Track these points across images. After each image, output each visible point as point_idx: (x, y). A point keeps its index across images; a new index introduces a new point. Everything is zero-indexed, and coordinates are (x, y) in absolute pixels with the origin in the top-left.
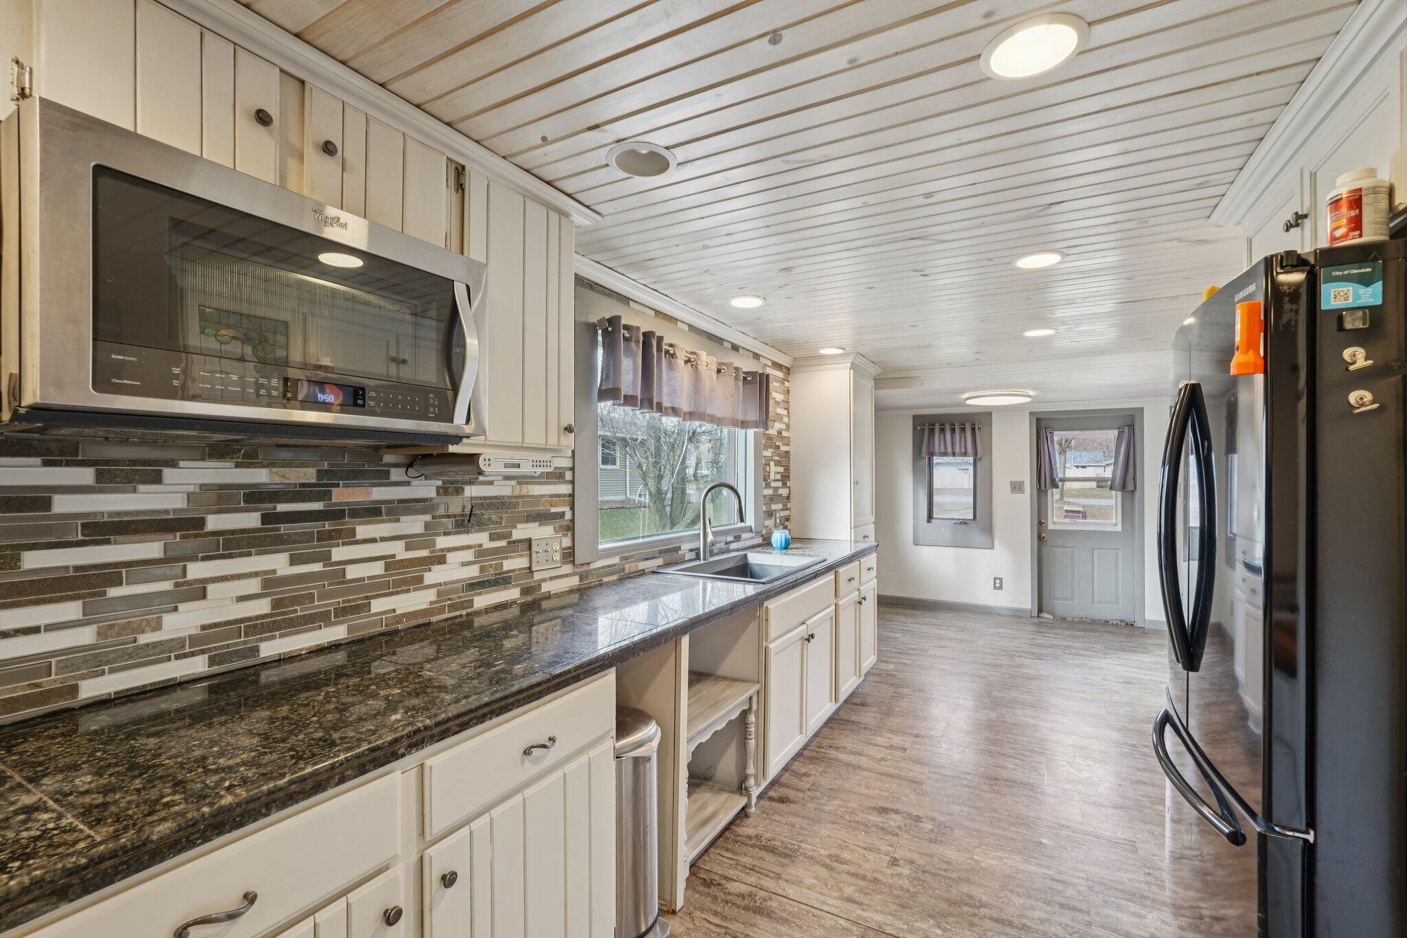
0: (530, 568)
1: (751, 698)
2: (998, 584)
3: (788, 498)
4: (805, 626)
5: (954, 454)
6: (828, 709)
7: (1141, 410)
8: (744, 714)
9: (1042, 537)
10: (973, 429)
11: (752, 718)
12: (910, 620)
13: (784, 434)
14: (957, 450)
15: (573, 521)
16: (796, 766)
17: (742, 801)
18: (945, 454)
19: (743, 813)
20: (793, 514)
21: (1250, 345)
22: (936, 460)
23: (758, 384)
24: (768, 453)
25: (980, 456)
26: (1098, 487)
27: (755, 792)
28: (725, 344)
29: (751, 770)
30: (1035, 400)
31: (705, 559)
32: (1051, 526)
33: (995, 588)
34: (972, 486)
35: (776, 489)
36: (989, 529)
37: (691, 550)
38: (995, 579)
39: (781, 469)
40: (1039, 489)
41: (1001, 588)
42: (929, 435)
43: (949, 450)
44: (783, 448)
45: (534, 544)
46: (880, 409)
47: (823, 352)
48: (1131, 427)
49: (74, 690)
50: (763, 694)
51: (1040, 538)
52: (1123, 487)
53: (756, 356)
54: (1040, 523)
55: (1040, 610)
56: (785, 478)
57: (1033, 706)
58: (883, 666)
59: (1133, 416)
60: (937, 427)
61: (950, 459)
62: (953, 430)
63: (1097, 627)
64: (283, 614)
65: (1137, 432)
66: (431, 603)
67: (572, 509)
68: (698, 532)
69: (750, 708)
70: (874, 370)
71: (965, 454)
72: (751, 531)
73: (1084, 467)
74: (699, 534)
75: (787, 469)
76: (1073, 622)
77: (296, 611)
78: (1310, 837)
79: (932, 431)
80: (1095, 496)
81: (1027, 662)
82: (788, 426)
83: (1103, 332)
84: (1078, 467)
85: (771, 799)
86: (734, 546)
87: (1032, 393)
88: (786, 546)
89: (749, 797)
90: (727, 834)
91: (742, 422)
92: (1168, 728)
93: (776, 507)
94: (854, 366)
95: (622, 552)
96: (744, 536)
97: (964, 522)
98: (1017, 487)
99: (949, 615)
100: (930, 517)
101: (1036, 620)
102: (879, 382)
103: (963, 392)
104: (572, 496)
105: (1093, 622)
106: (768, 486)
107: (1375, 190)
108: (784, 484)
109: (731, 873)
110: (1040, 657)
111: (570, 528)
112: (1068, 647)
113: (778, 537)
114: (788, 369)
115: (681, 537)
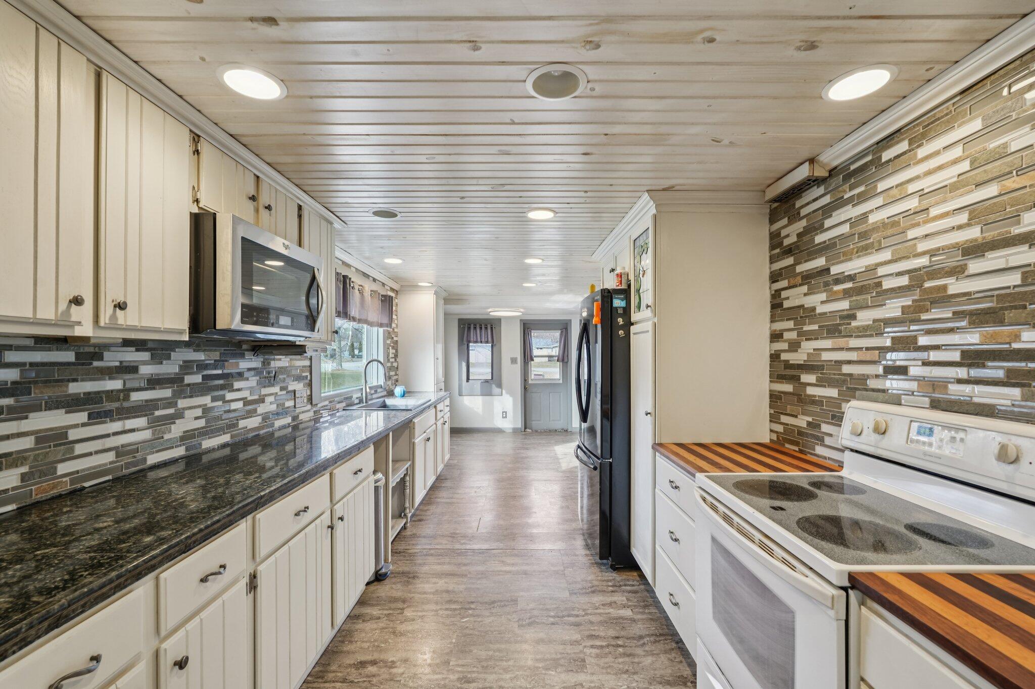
0: (295, 406)
1: (407, 469)
2: (505, 415)
3: (397, 368)
4: (425, 434)
5: (481, 342)
6: (433, 478)
7: (571, 320)
8: (405, 475)
9: (526, 387)
10: (492, 328)
11: (408, 478)
12: (459, 439)
13: (396, 330)
14: (483, 340)
15: (311, 380)
16: (421, 507)
17: (404, 521)
18: (476, 342)
19: (404, 528)
20: (400, 378)
21: (597, 315)
22: (471, 344)
23: (387, 302)
24: (388, 342)
25: (494, 344)
26: (549, 361)
27: (409, 515)
28: (370, 278)
29: (407, 505)
30: (523, 314)
31: (366, 402)
32: (530, 382)
33: (503, 417)
34: (490, 361)
35: (392, 362)
36: (500, 386)
37: (357, 398)
38: (503, 412)
39: (394, 351)
40: (525, 362)
41: (506, 417)
42: (468, 332)
43: (479, 340)
44: (395, 339)
45: (297, 393)
46: (446, 314)
47: (420, 284)
48: (566, 329)
49: (145, 460)
50: (413, 466)
51: (525, 388)
52: (563, 360)
53: (383, 284)
54: (525, 380)
55: (525, 428)
56: (396, 356)
57: (526, 469)
58: (451, 462)
59: (567, 324)
60: (472, 326)
61: (480, 344)
62: (481, 328)
63: (551, 433)
64: (209, 427)
65: (569, 331)
66: (260, 424)
67: (311, 374)
68: (361, 387)
69: (407, 473)
70: (444, 294)
71: (487, 342)
72: (381, 387)
73: (541, 349)
74: (362, 389)
75: (397, 351)
76: (541, 432)
77: (213, 426)
78: (611, 460)
79: (469, 328)
80: (547, 366)
81: (522, 451)
82: (397, 325)
83: (555, 286)
84: (538, 348)
85: (414, 521)
86: (374, 396)
87: (522, 310)
88: (403, 396)
89: (407, 518)
90: (398, 536)
91: (381, 324)
92: (579, 449)
93: (392, 373)
94: (436, 293)
95: (329, 399)
96: (379, 390)
97: (487, 381)
98: (514, 361)
99: (479, 435)
100: (468, 379)
101: (523, 433)
102: (447, 301)
103: (489, 308)
104: (311, 366)
105: (550, 431)
106: (388, 360)
107: (624, 274)
108: (396, 360)
109: (408, 547)
110: (527, 449)
111: (310, 385)
112: (540, 443)
113: (398, 390)
114: (397, 291)
115: (353, 391)
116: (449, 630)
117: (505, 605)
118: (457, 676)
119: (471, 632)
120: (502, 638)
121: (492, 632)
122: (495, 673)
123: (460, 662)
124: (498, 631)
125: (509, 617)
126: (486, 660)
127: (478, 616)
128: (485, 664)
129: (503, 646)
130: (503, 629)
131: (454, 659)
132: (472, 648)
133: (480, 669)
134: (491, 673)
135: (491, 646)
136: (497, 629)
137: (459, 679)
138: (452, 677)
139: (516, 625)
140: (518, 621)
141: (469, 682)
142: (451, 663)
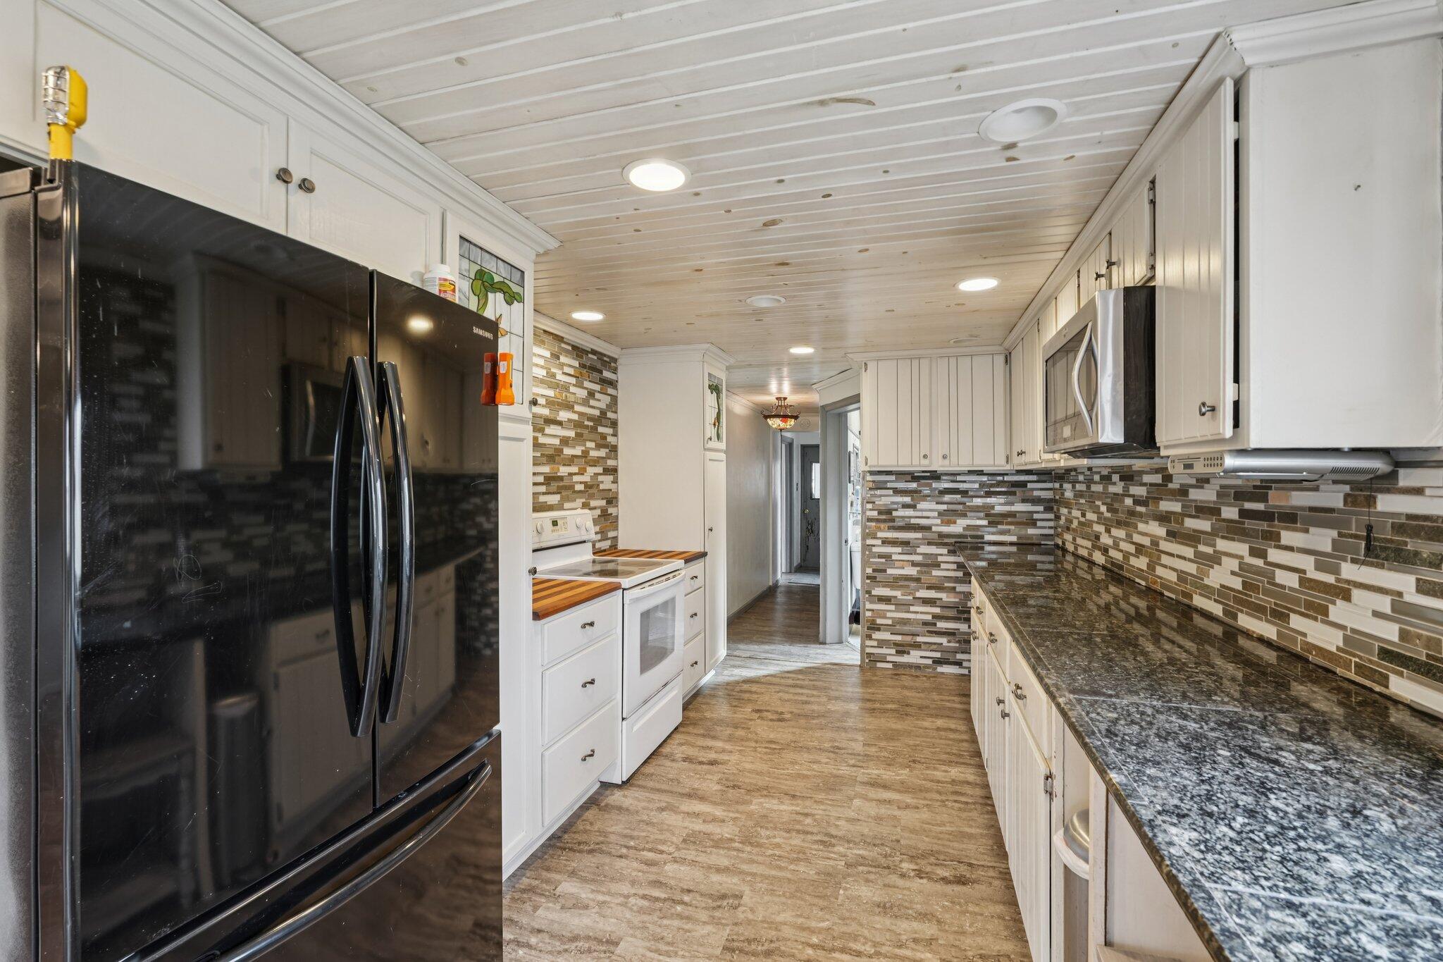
64: (1246, 595)
77: (1251, 596)
116: (850, 911)
117: (749, 941)
118: (836, 849)
119: (816, 901)
120: (771, 884)
121: (784, 895)
122: (791, 845)
123: (832, 863)
124: (776, 895)
125: (750, 916)
126: (798, 860)
127: (803, 928)
128: (801, 856)
129: (773, 873)
130: (765, 898)
131: (839, 867)
132: (816, 877)
133: (808, 851)
134: (795, 846)
135: (789, 876)
136: (776, 899)
137: (834, 846)
138: (841, 849)
139: (746, 899)
140: (739, 905)
141: (821, 841)
142: (843, 863)
